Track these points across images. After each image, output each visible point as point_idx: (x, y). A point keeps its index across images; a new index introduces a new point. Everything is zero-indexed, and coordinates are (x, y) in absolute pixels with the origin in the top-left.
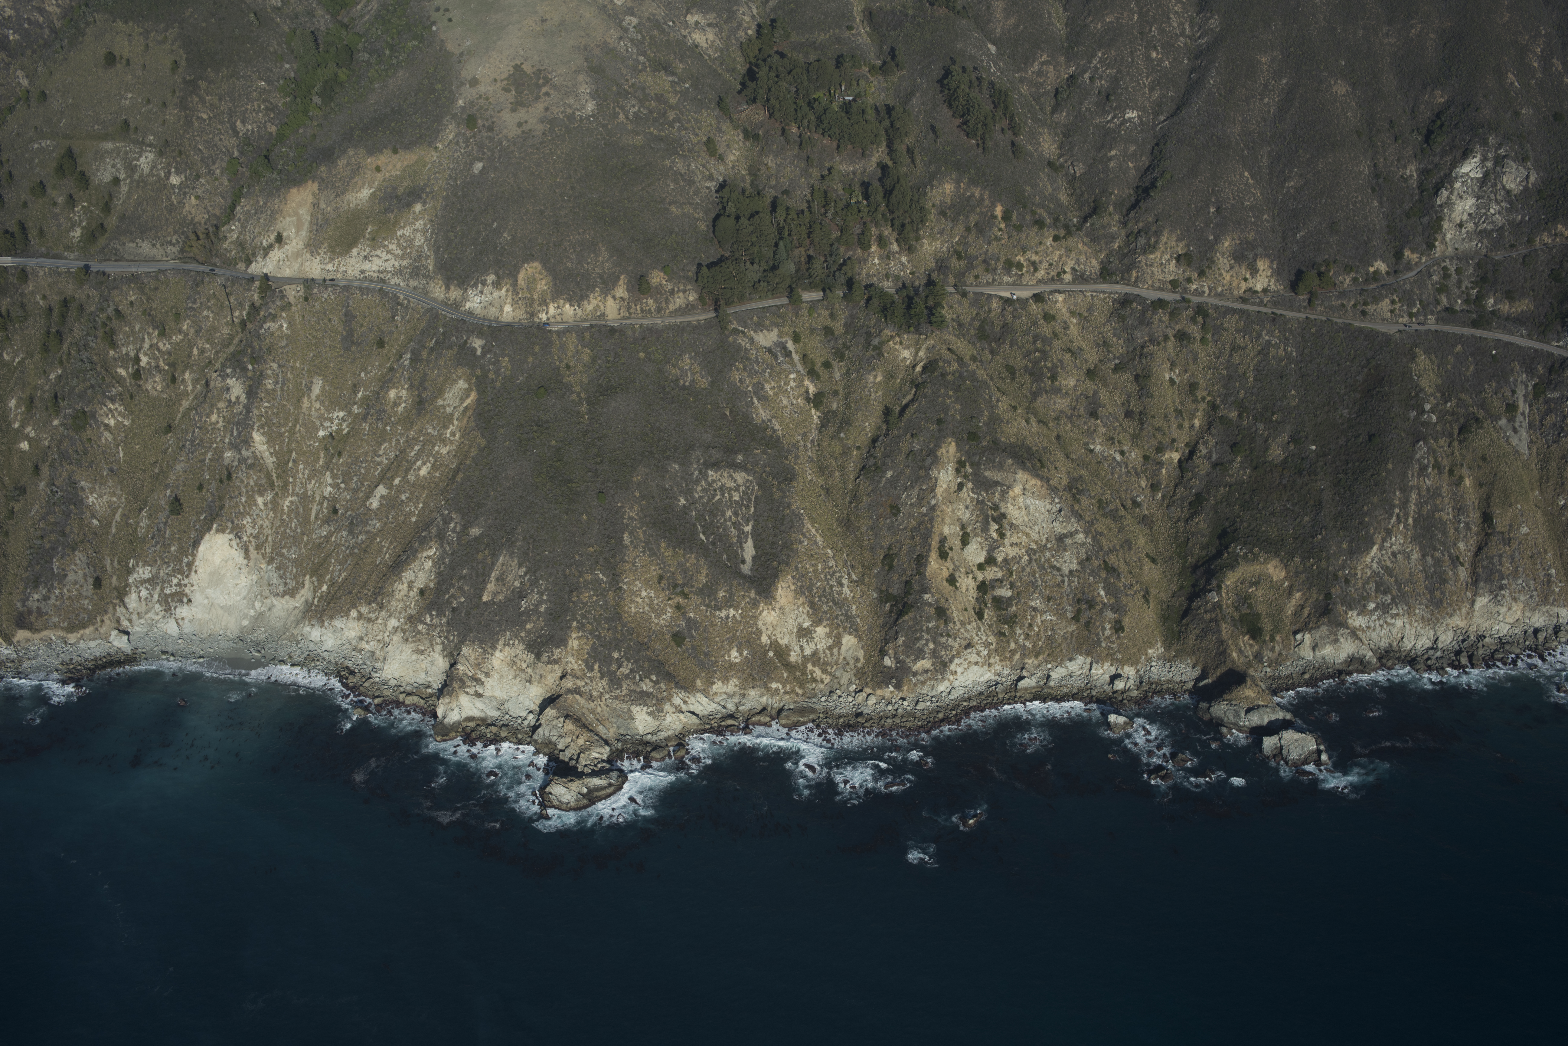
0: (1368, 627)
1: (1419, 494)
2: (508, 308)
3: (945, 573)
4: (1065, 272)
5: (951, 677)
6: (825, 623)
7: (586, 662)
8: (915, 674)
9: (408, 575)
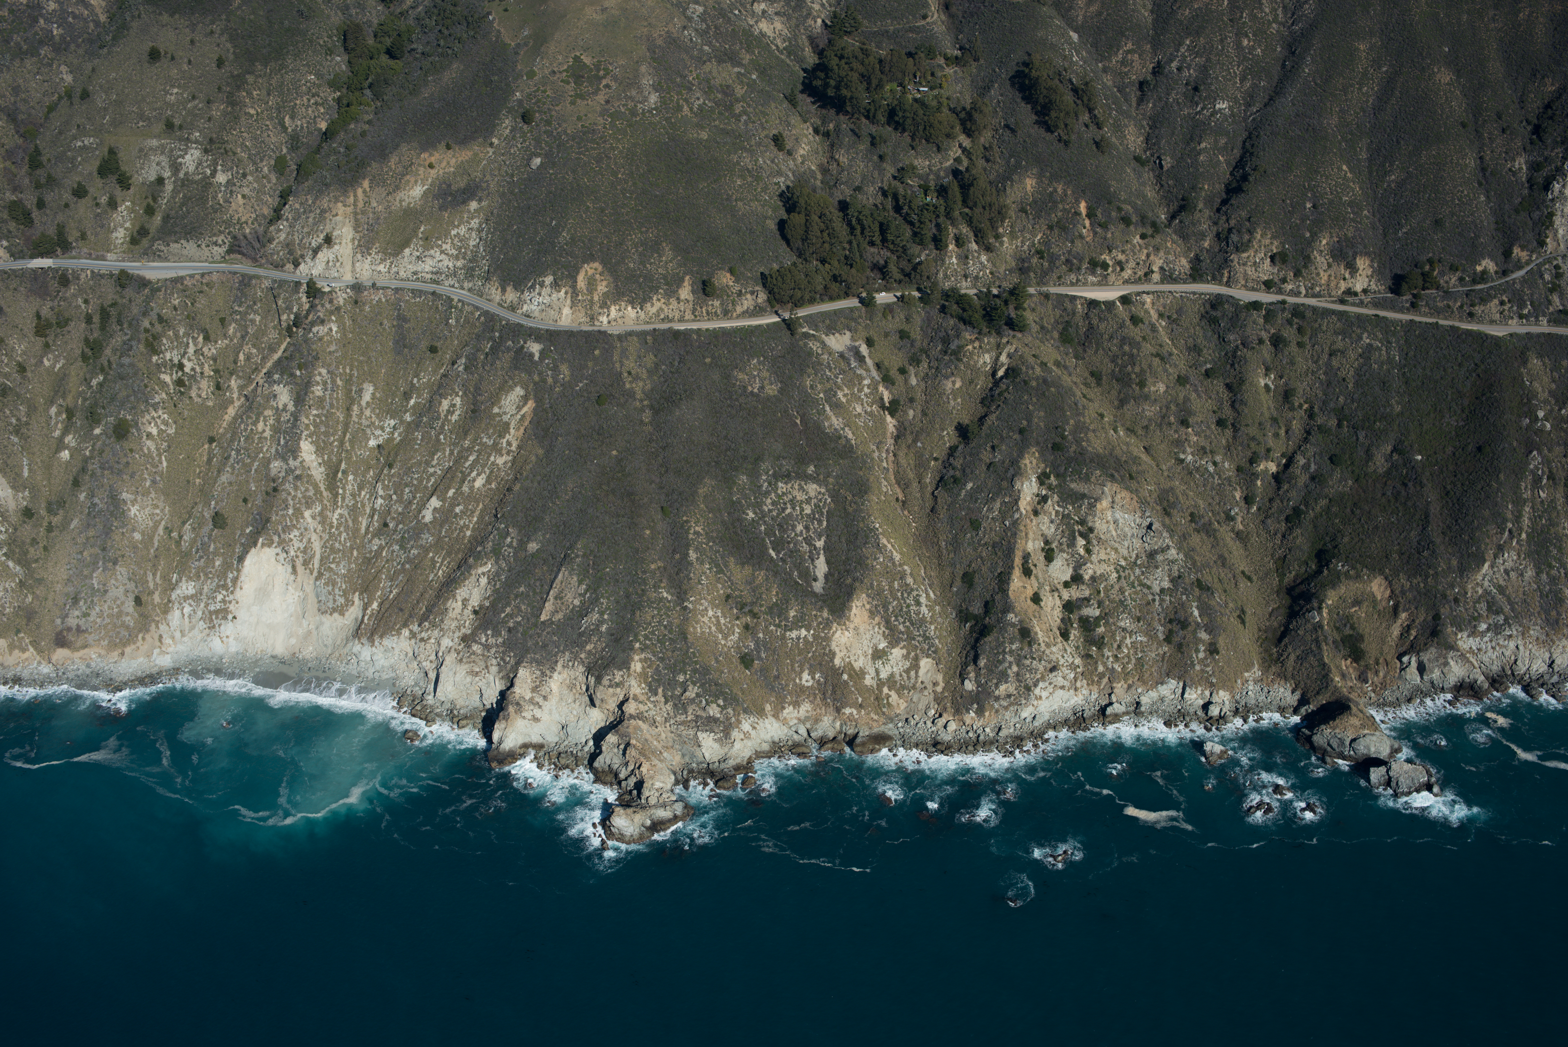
0: (1479, 650)
1: (1533, 508)
2: (566, 311)
3: (1030, 592)
4: (1153, 272)
5: (1035, 703)
6: (902, 644)
7: (650, 686)
8: (997, 699)
9: (461, 593)
